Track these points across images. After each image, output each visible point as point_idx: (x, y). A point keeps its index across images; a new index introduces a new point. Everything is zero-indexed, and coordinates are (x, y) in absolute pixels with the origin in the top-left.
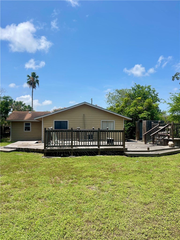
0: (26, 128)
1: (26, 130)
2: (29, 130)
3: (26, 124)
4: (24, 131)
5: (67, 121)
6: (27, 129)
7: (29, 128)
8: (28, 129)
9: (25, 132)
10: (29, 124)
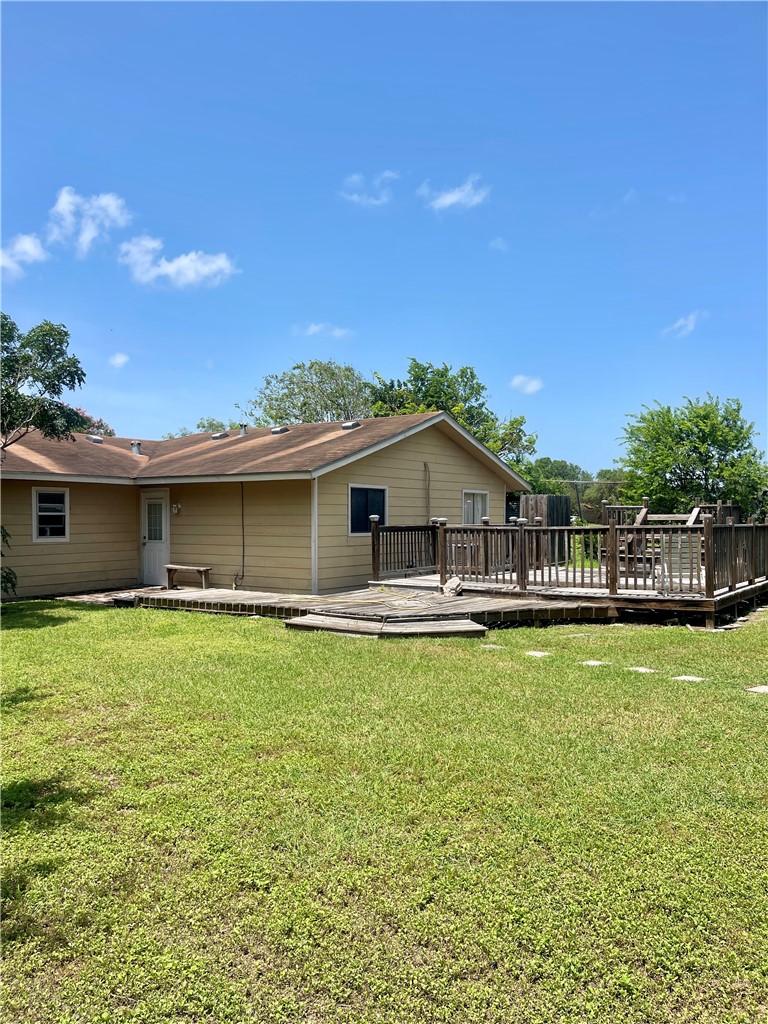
0: (42, 520)
1: (42, 533)
2: (61, 532)
3: (43, 498)
4: (36, 540)
5: (383, 491)
6: (48, 528)
7: (61, 520)
8: (52, 525)
9: (36, 545)
10: (60, 499)
